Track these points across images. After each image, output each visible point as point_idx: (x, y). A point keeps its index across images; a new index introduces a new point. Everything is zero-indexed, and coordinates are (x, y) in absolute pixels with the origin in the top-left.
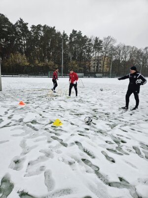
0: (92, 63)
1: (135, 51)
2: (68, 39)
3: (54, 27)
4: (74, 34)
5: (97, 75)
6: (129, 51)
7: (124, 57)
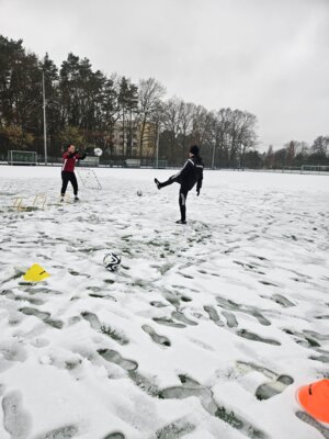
0: (117, 135)
1: (202, 114)
2: (58, 73)
3: (20, 42)
4: (73, 63)
5: (129, 162)
6: (190, 114)
7: (181, 126)
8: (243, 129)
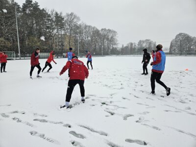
1: (95, 31)
2: (21, 10)
4: (29, 4)
8: (112, 37)
